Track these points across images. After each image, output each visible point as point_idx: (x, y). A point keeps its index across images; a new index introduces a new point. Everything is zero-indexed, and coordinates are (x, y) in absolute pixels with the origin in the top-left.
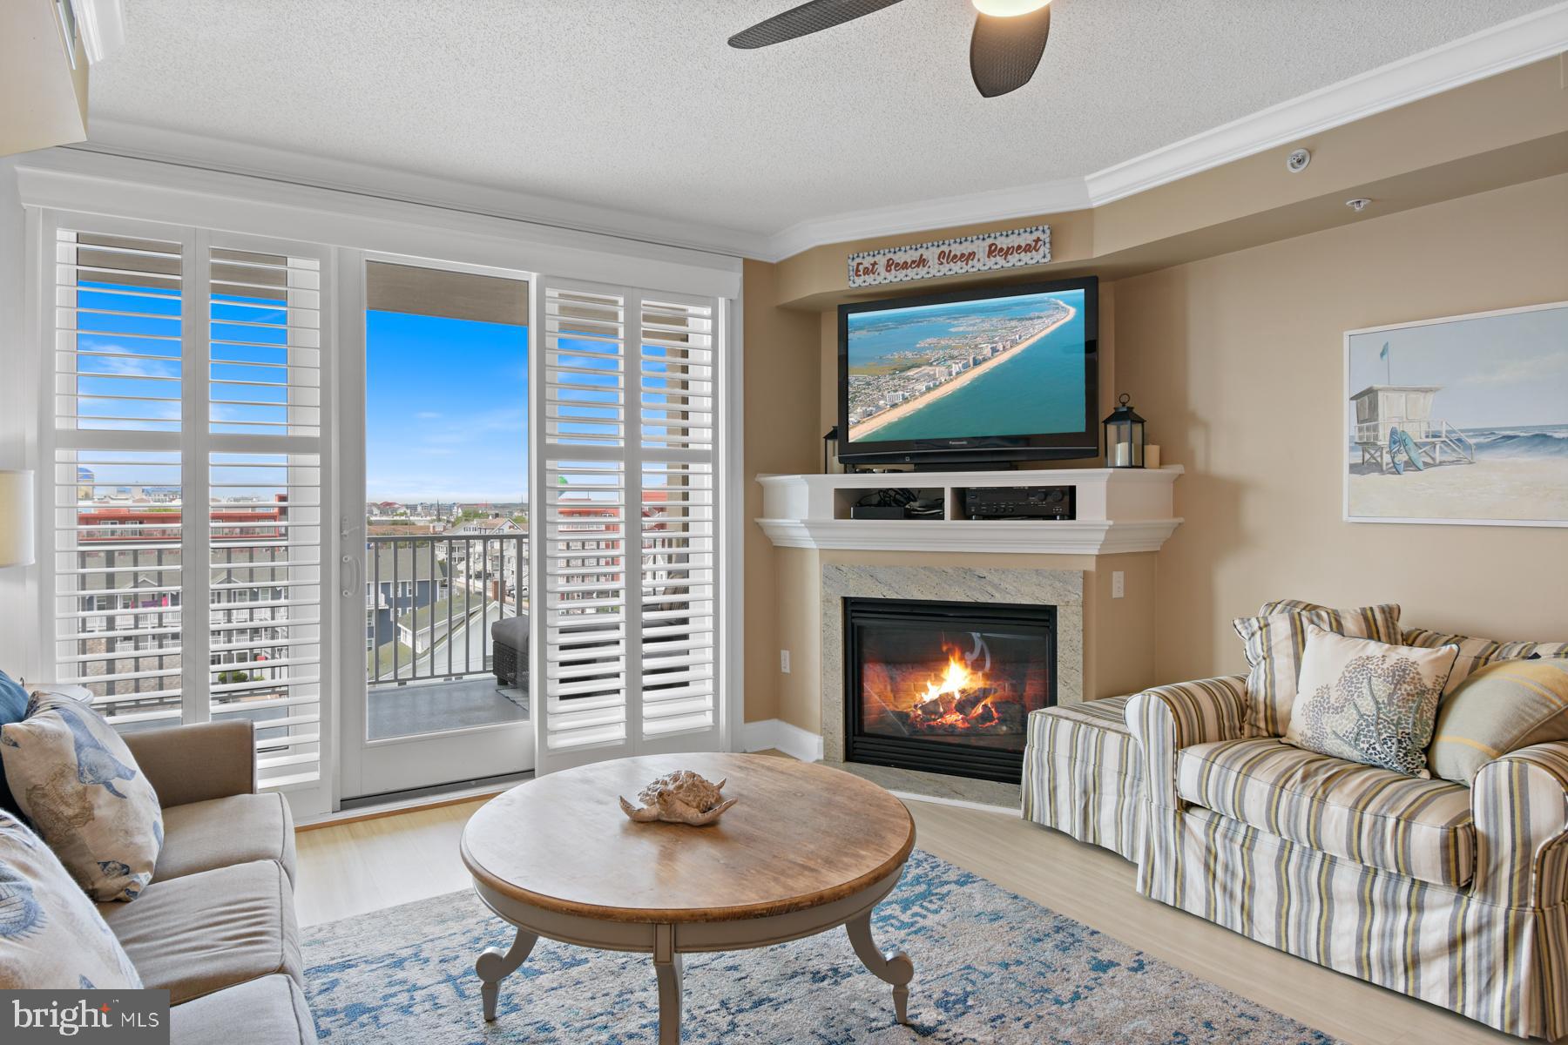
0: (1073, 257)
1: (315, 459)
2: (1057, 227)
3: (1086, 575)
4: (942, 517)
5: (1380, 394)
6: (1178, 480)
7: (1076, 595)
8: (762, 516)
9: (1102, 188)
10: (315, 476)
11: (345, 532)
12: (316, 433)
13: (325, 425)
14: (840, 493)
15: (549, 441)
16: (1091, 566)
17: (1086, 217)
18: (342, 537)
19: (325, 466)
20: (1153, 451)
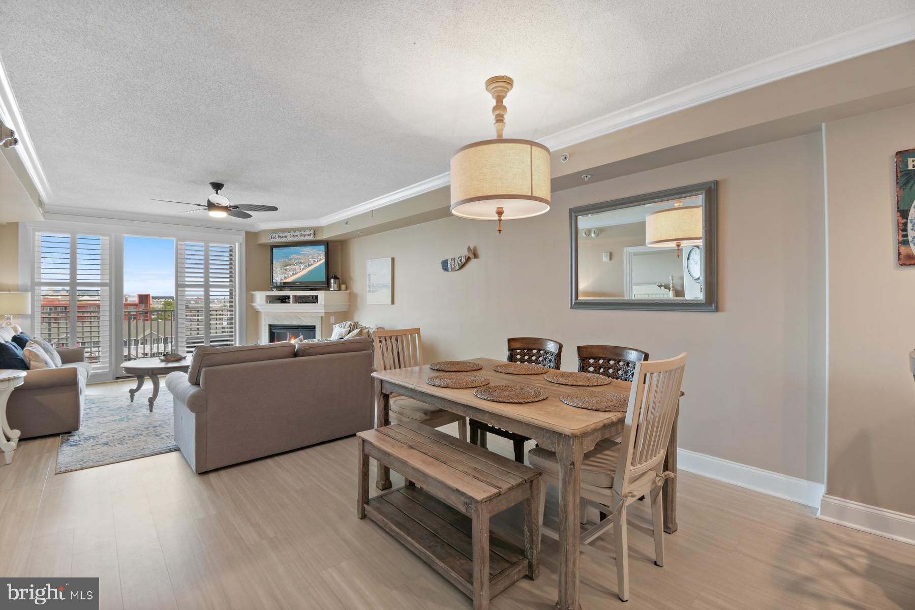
0: (319, 238)
1: (108, 288)
2: (315, 230)
3: (322, 317)
4: (290, 303)
5: (371, 275)
6: (349, 293)
7: (319, 323)
8: (252, 303)
9: (323, 222)
10: (107, 293)
11: (117, 307)
12: (108, 281)
13: (110, 279)
14: (268, 297)
15: (179, 283)
16: (323, 315)
17: (321, 228)
18: (116, 308)
19: (110, 290)
20: (343, 286)
